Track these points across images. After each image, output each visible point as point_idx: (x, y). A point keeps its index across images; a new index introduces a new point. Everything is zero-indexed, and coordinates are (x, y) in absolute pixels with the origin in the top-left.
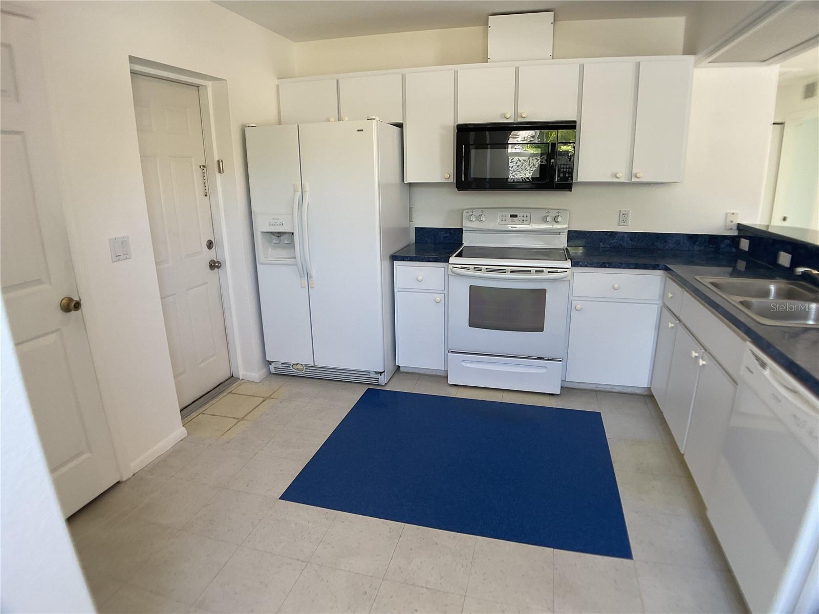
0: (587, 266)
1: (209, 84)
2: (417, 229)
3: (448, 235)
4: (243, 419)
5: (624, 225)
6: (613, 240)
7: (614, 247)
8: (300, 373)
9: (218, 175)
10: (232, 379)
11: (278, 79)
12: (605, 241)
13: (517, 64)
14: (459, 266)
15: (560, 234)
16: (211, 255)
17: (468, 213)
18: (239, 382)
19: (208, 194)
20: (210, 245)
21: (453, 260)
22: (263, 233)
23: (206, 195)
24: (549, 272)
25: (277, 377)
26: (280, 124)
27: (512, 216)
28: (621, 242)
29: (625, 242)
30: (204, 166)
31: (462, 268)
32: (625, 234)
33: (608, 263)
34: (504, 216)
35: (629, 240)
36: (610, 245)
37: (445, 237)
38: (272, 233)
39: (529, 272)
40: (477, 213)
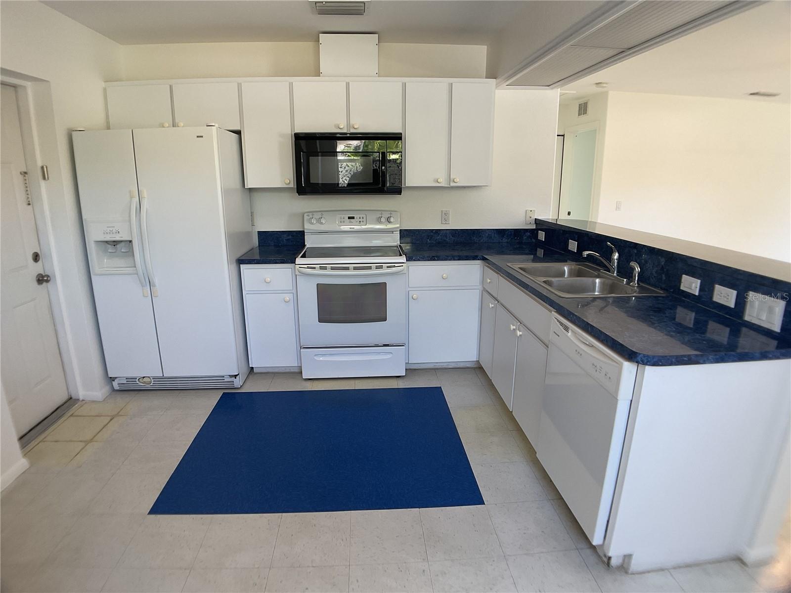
0: (420, 260)
1: (28, 84)
2: (259, 233)
3: (290, 237)
4: (91, 440)
5: (446, 224)
6: (438, 236)
7: (439, 243)
8: (148, 387)
9: (43, 183)
10: (70, 401)
11: (105, 82)
12: (431, 238)
13: (348, 79)
14: (306, 266)
15: (393, 233)
16: (38, 268)
17: (308, 216)
18: (79, 403)
19: (30, 203)
20: (36, 257)
21: (299, 260)
22: (97, 242)
23: (29, 204)
24: (388, 267)
25: (122, 393)
26: (108, 128)
27: (349, 218)
28: (445, 238)
29: (448, 238)
30: (26, 173)
31: (308, 268)
32: (447, 231)
33: (437, 257)
34: (342, 217)
35: (451, 237)
36: (436, 241)
37: (287, 240)
38: (107, 242)
39: (370, 268)
40: (317, 216)
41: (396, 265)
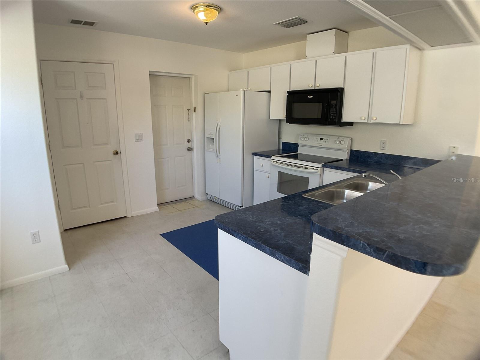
1: (193, 76)
3: (295, 147)
4: (180, 211)
5: (383, 149)
6: (376, 157)
8: (216, 201)
9: (194, 114)
10: (193, 197)
11: (230, 71)
12: (371, 158)
13: (316, 59)
15: (344, 151)
16: (189, 145)
18: (195, 199)
19: (190, 121)
20: (189, 141)
21: (273, 158)
22: (207, 138)
23: (189, 121)
24: (311, 169)
25: (210, 201)
26: (229, 91)
27: (321, 139)
28: (380, 160)
29: (383, 160)
30: (190, 110)
31: (275, 162)
32: (383, 155)
35: (385, 159)
36: (374, 161)
38: (211, 138)
39: (302, 167)
41: (315, 168)
